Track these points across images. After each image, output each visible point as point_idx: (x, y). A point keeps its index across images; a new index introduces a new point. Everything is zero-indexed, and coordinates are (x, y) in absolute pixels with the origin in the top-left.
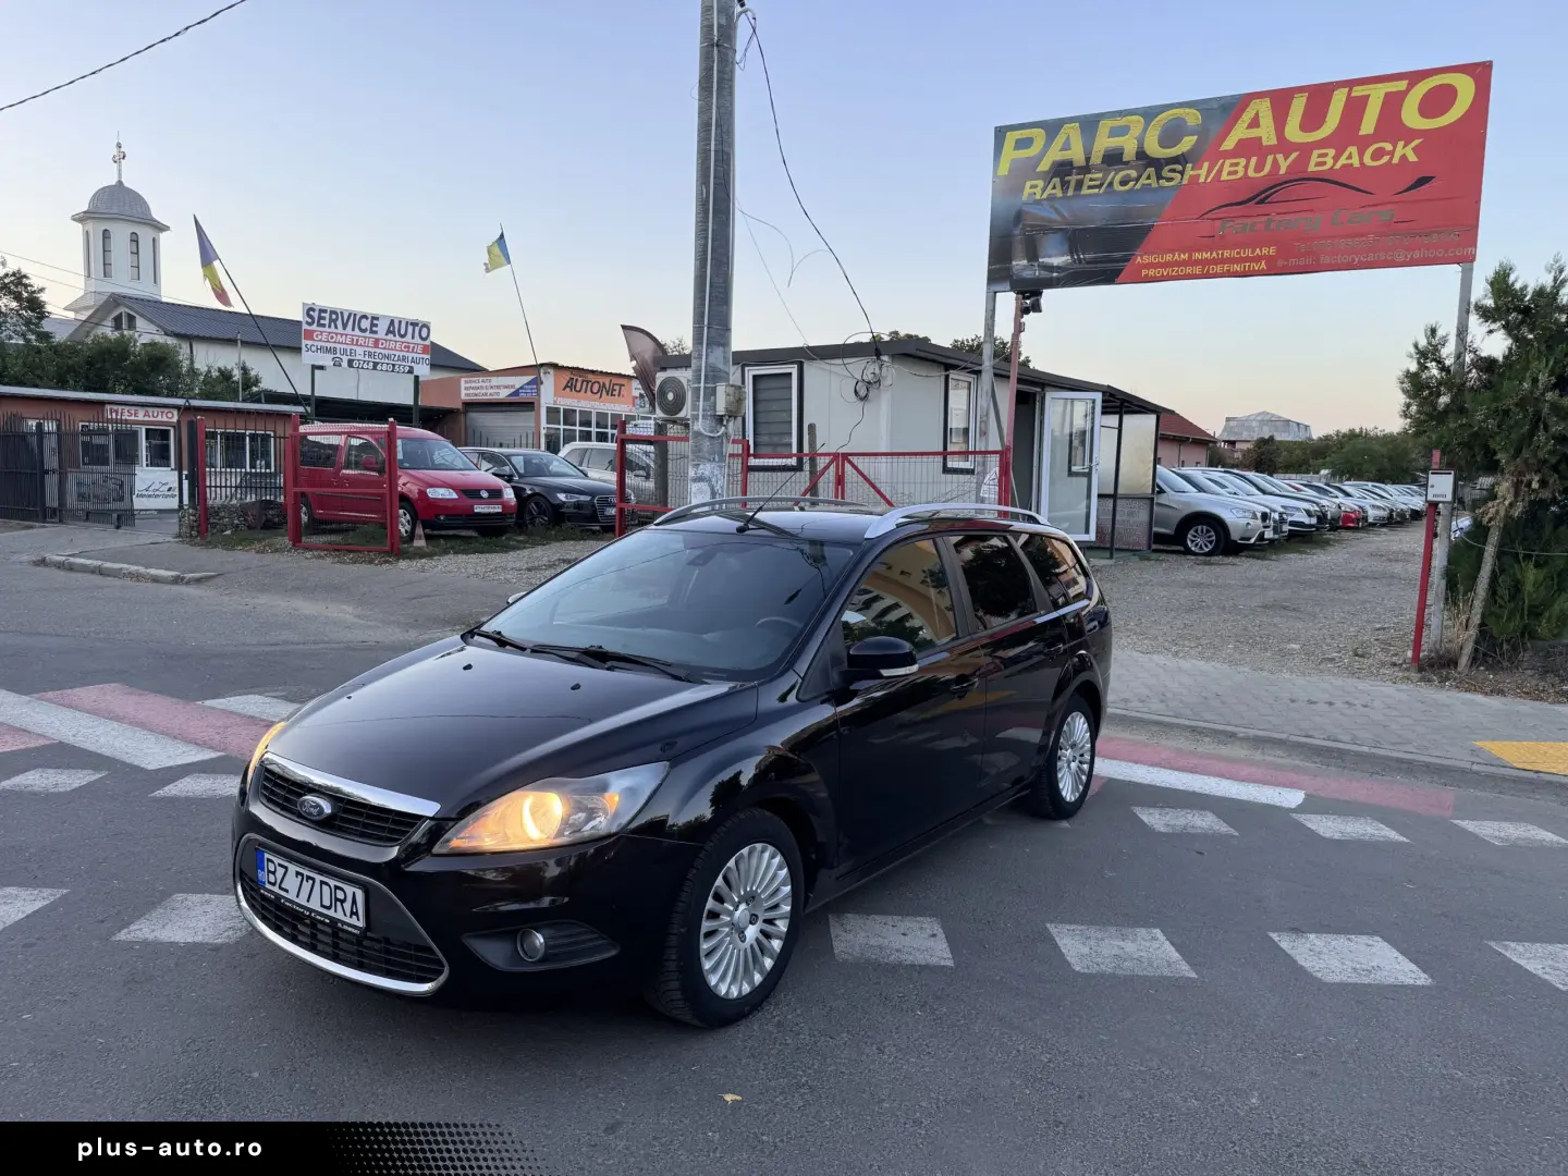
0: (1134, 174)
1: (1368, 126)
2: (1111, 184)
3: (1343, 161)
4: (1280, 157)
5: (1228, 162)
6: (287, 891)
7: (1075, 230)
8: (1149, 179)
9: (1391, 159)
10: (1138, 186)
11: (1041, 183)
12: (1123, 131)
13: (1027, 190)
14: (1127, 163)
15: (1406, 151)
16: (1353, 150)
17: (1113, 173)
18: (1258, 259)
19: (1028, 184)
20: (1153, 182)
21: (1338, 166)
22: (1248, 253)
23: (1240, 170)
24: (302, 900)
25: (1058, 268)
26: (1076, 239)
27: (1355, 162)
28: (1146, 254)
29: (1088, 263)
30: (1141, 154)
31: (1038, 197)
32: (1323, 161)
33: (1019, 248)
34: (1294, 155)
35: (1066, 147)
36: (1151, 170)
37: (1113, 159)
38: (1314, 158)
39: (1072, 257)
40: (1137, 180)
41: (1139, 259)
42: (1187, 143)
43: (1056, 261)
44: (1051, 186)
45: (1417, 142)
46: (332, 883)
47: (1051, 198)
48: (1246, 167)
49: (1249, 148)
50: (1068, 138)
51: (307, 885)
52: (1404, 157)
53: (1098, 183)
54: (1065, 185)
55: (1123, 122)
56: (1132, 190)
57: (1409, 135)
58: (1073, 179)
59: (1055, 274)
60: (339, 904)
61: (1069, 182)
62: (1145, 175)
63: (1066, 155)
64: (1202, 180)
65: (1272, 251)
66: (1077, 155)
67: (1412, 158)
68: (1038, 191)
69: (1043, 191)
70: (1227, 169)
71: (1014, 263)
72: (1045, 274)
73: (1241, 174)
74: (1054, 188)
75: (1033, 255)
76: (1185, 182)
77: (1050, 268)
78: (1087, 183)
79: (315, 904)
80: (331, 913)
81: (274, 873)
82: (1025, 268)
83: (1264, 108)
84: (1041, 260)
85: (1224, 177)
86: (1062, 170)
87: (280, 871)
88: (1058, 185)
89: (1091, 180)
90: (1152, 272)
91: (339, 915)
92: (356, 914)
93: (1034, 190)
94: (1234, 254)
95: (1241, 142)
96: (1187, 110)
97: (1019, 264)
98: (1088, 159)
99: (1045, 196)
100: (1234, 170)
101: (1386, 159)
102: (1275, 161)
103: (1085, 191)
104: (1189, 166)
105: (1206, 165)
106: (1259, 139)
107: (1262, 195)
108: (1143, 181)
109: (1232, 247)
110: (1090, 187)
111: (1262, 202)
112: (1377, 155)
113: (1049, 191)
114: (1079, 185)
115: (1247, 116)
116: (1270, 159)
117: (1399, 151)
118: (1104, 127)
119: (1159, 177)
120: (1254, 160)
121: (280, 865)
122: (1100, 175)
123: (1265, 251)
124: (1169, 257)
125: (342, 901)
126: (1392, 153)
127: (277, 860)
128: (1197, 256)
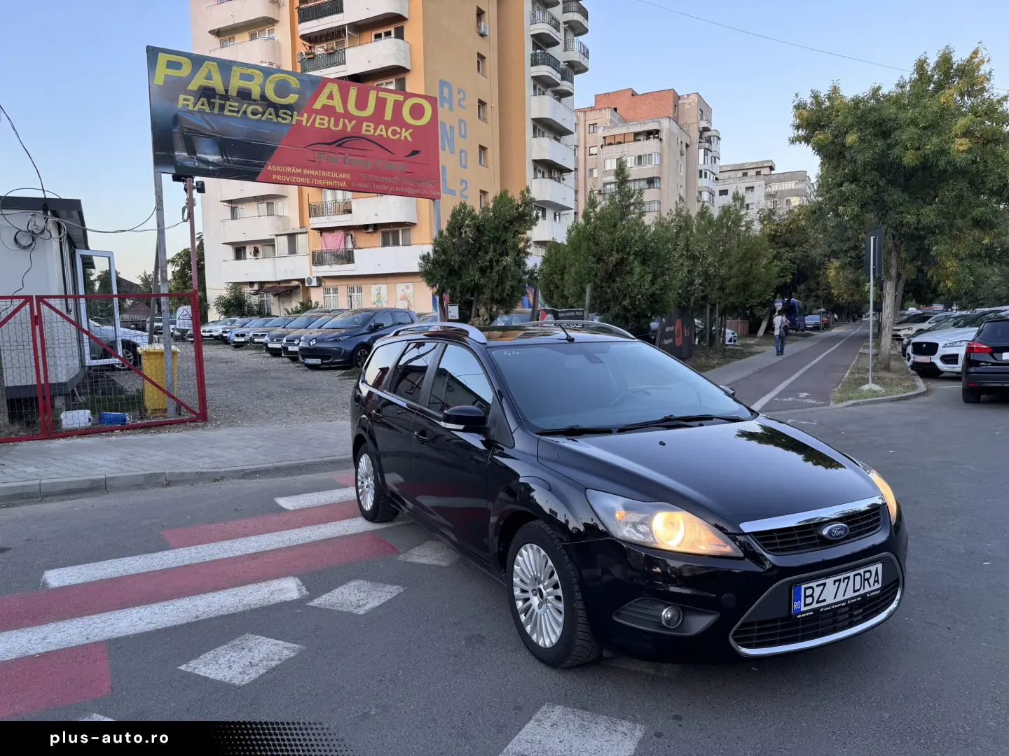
0: (260, 109)
1: (388, 115)
2: (245, 112)
3: (378, 132)
4: (346, 121)
5: (318, 117)
6: (824, 600)
7: (222, 139)
8: (269, 115)
9: (400, 136)
10: (264, 118)
11: (192, 99)
12: (249, 78)
13: (181, 102)
14: (255, 101)
15: (406, 134)
16: (382, 127)
17: (245, 105)
18: (341, 180)
19: (182, 97)
20: (274, 117)
21: (376, 134)
22: (335, 175)
23: (326, 122)
24: (840, 598)
25: (212, 163)
26: (224, 145)
27: (384, 133)
28: (274, 164)
29: (235, 163)
30: (263, 97)
31: (191, 108)
32: (368, 129)
33: (179, 142)
34: (354, 122)
35: (209, 77)
36: (271, 110)
37: (244, 95)
38: (364, 127)
39: (222, 157)
40: (263, 114)
41: (270, 167)
42: (292, 99)
43: (212, 158)
44: (200, 102)
45: (410, 131)
46: (861, 571)
47: (201, 112)
48: (329, 122)
49: (328, 110)
50: (210, 71)
51: (843, 585)
52: (405, 137)
53: (236, 109)
54: (211, 105)
55: (250, 71)
56: (259, 120)
57: (408, 126)
58: (217, 102)
59: (211, 168)
60: (866, 582)
61: (214, 103)
62: (267, 112)
63: (209, 83)
64: (304, 123)
65: (348, 176)
66: (217, 83)
67: (410, 139)
68: (191, 104)
69: (195, 104)
70: (318, 121)
71: (176, 153)
72: (202, 166)
73: (326, 126)
74: (203, 104)
75: (192, 150)
76: (294, 122)
77: (206, 162)
78: (227, 108)
79: (850, 594)
80: (862, 592)
81: (812, 596)
82: (186, 159)
83: (335, 88)
84: (198, 155)
85: (317, 125)
86: (207, 93)
87: (818, 590)
88: (206, 103)
89: (231, 106)
90: (279, 177)
91: (867, 589)
92: (877, 581)
93: (185, 102)
94: (328, 174)
95: (325, 107)
96: (291, 77)
97: (181, 155)
98: (227, 91)
99: (196, 109)
100: (322, 122)
101: (398, 136)
102: (344, 123)
103: (226, 113)
104: (295, 113)
105: (306, 115)
106: (334, 107)
107: (341, 142)
108: (266, 116)
109: (326, 170)
110: (230, 111)
111: (340, 145)
112: (394, 132)
113: (199, 106)
114: (222, 107)
115: (326, 91)
116: (341, 121)
117: (403, 134)
118: (236, 71)
119: (277, 116)
120: (333, 119)
121: (818, 586)
122: (237, 104)
123: (345, 175)
124: (289, 169)
125: (868, 580)
126: (400, 133)
127: (814, 584)
128: (306, 172)
